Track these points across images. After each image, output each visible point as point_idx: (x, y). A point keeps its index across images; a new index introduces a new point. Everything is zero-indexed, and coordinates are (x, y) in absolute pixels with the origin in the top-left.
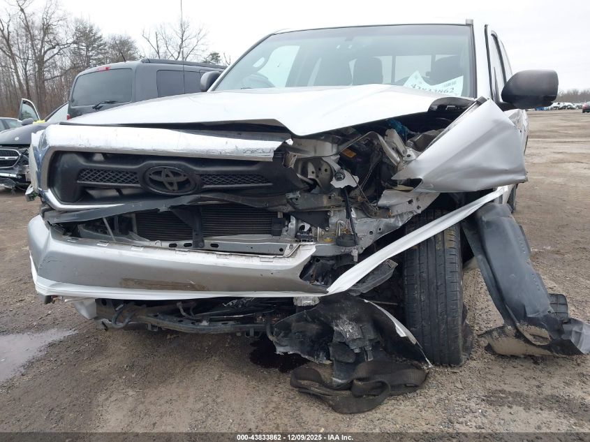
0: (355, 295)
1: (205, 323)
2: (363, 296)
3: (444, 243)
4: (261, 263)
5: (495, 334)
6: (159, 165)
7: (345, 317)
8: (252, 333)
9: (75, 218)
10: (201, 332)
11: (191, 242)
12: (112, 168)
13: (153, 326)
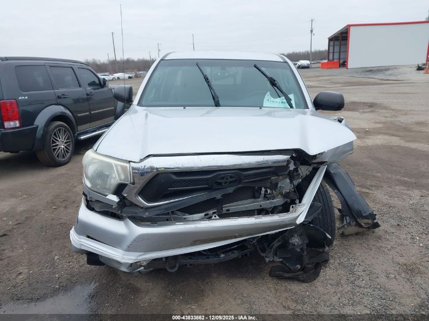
0: (306, 223)
1: (223, 256)
2: (310, 223)
3: (323, 188)
4: (280, 218)
5: (346, 226)
6: (223, 174)
7: (296, 235)
8: (248, 255)
9: (162, 211)
10: (222, 261)
11: (215, 211)
12: (195, 179)
13: (191, 265)
